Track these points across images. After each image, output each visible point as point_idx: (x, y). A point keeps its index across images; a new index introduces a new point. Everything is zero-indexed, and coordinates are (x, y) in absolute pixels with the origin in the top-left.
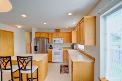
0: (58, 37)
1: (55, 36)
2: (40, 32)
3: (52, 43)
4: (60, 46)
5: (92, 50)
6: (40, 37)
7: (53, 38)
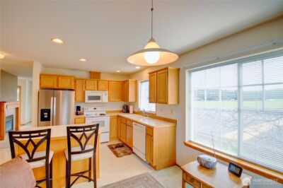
0: (98, 90)
1: (92, 87)
2: (54, 75)
3: (84, 101)
4: (99, 109)
5: (172, 110)
6: (55, 87)
7: (86, 92)
